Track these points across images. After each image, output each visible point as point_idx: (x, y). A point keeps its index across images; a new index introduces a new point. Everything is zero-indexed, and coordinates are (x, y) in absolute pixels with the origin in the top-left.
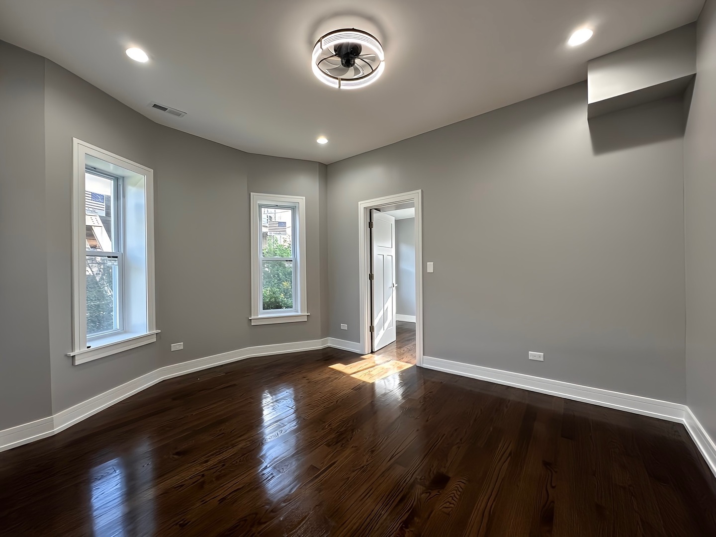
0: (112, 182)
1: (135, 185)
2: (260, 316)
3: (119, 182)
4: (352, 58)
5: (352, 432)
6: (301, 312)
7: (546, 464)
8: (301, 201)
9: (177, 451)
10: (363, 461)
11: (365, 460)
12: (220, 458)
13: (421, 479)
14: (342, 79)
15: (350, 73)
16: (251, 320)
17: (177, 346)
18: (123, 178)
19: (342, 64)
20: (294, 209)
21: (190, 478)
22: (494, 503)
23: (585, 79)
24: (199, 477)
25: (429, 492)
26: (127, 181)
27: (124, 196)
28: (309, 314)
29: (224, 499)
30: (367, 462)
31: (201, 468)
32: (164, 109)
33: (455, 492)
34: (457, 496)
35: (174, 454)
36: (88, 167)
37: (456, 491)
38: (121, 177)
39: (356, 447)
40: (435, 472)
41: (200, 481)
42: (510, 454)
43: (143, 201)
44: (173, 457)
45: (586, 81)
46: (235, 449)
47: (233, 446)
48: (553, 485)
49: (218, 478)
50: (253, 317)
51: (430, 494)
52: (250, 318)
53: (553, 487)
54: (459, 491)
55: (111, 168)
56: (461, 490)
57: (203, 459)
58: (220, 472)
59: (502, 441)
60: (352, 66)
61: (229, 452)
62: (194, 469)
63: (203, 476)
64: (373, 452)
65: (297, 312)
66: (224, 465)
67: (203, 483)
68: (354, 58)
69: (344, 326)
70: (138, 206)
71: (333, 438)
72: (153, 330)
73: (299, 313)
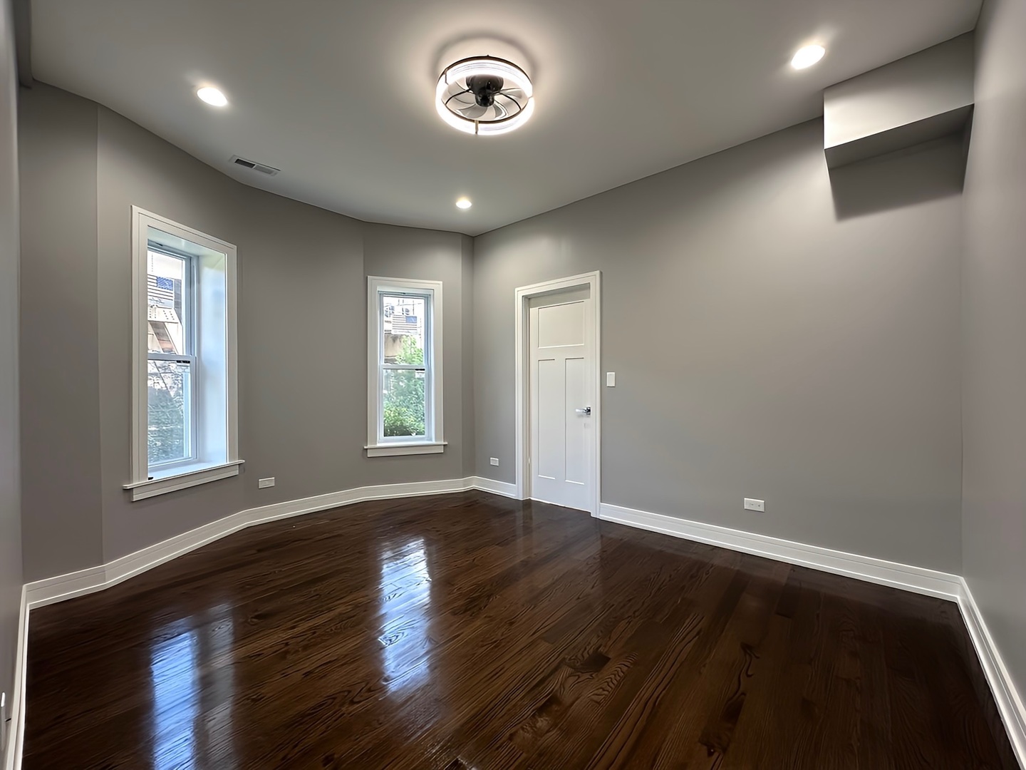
0: (184, 262)
1: (212, 266)
2: (379, 445)
3: (193, 263)
4: (490, 93)
5: (488, 599)
6: (436, 441)
7: (746, 648)
8: (437, 286)
9: (256, 614)
10: (497, 635)
11: (500, 634)
12: (311, 623)
13: (570, 659)
14: (480, 122)
15: (490, 114)
16: (367, 449)
17: (266, 482)
18: (198, 257)
19: (477, 102)
20: (427, 298)
21: (271, 647)
22: (664, 692)
23: (821, 115)
24: (283, 646)
25: (578, 675)
26: (203, 261)
27: (199, 281)
28: (446, 443)
29: (309, 673)
30: (502, 635)
31: (285, 636)
32: (251, 165)
33: (613, 676)
34: (615, 682)
35: (252, 618)
36: (153, 243)
37: (615, 675)
38: (195, 255)
39: (490, 617)
40: (591, 652)
41: (283, 650)
42: (698, 633)
43: (223, 288)
44: (253, 622)
45: (821, 118)
46: (332, 614)
47: (330, 610)
48: (750, 673)
49: (306, 648)
50: (369, 446)
51: (579, 677)
52: (365, 447)
53: (748, 676)
54: (619, 676)
55: (182, 245)
56: (622, 674)
57: (290, 624)
58: (309, 640)
59: (691, 617)
60: (490, 105)
61: (323, 617)
62: (276, 637)
63: (287, 644)
64: (512, 624)
65: (431, 440)
66: (314, 633)
67: (287, 652)
68: (494, 94)
69: (495, 461)
70: (216, 295)
71: (462, 605)
72: (235, 460)
73: (433, 442)
